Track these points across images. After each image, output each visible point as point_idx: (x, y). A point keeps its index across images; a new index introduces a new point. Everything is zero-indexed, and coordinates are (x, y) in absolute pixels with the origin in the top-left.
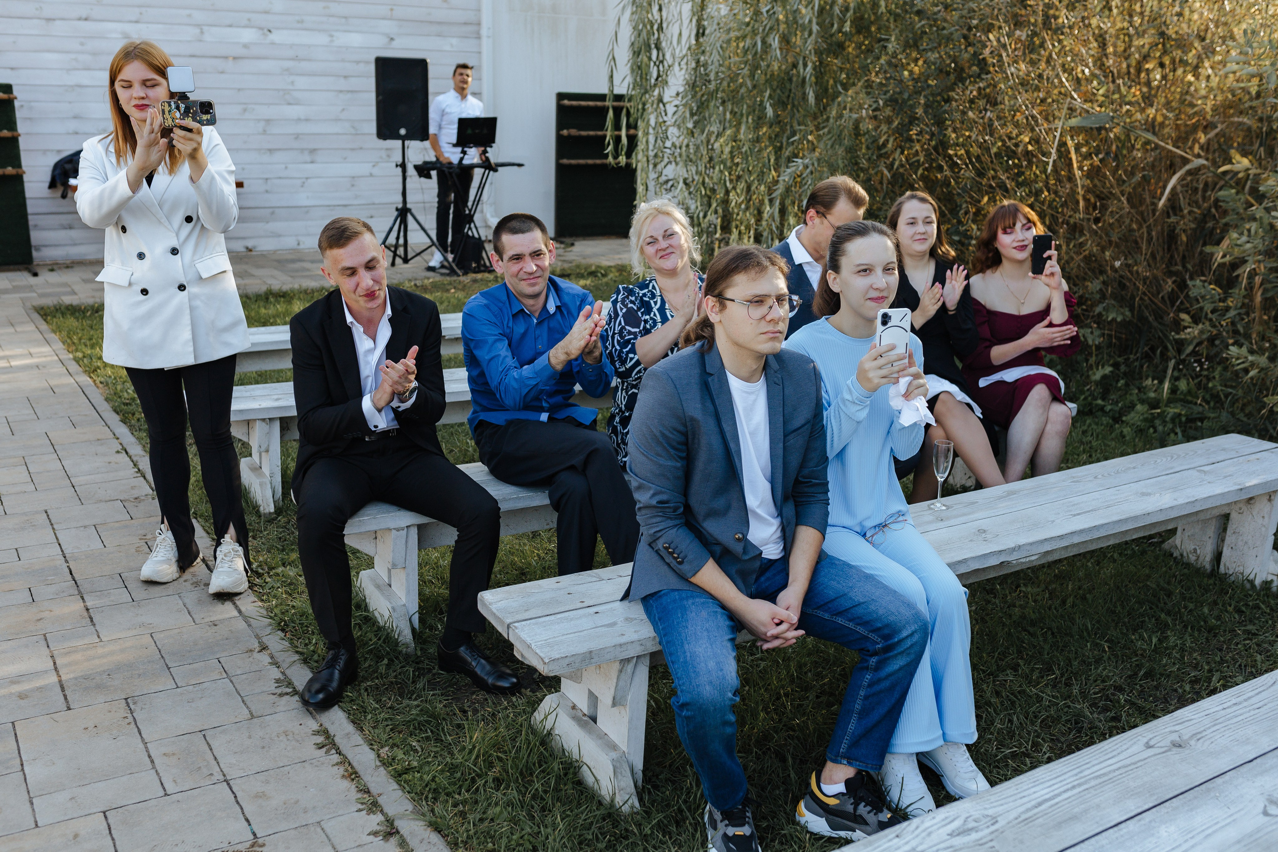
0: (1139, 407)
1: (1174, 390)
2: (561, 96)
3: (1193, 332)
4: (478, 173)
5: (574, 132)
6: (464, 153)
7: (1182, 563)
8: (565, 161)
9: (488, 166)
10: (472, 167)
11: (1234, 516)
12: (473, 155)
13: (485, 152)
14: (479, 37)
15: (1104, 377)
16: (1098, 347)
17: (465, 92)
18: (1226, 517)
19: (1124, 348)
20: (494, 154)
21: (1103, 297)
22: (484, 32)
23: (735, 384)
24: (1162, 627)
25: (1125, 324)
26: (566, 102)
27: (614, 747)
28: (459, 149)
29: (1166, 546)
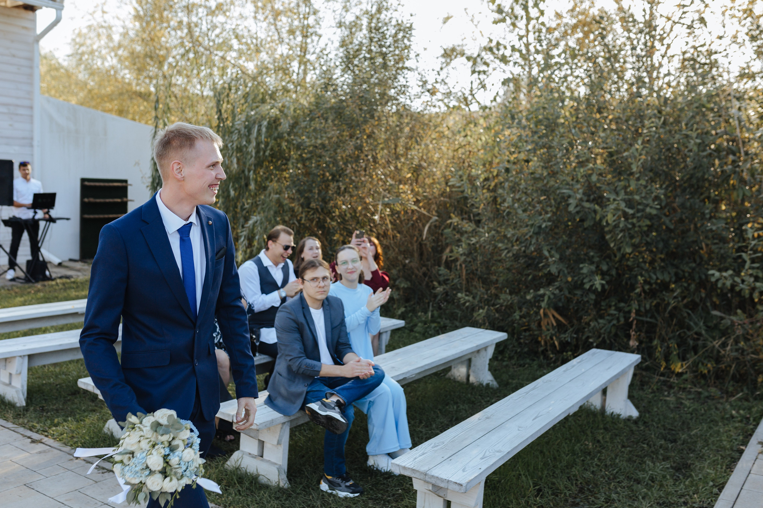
0: (420, 324)
1: (432, 316)
2: (83, 180)
3: (440, 289)
4: (42, 224)
5: (92, 200)
6: (35, 213)
7: (455, 381)
8: (86, 216)
9: (52, 220)
10: (39, 220)
11: (473, 359)
12: (40, 214)
13: (48, 213)
14: (32, 146)
15: (402, 313)
16: (398, 300)
17: (28, 177)
18: (470, 360)
19: (407, 300)
20: (54, 213)
21: (399, 277)
22: (35, 143)
23: (312, 310)
24: (456, 403)
25: (408, 288)
26: (87, 183)
27: (276, 464)
28: (32, 211)
29: (447, 376)
